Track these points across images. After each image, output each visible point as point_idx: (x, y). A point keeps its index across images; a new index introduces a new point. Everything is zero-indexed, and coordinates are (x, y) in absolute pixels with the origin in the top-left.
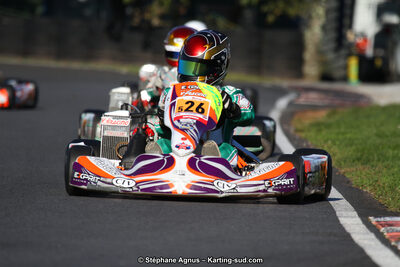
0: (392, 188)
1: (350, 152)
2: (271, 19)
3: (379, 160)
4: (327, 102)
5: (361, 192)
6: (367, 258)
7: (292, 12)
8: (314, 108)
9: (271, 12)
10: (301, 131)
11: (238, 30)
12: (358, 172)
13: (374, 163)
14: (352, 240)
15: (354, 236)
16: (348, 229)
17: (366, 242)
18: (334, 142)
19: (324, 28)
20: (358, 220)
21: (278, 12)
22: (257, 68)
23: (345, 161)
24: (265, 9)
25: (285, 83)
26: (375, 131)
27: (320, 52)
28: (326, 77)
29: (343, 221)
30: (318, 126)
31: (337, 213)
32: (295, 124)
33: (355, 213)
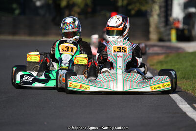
2: (133, 12)
3: (193, 77)
4: (163, 51)
5: (187, 93)
8: (158, 54)
9: (133, 9)
10: (153, 65)
12: (184, 84)
13: (191, 79)
14: (187, 115)
15: (187, 113)
16: (184, 110)
17: (194, 116)
19: (159, 15)
20: (188, 106)
21: (136, 9)
24: (130, 7)
26: (189, 64)
27: (157, 28)
28: (161, 40)
29: (181, 106)
31: (178, 103)
33: (186, 103)
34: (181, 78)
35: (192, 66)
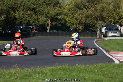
0: (109, 49)
1: (104, 45)
7: (96, 30)
11: (90, 32)
22: (92, 37)
25: (95, 38)
30: (100, 42)
32: (97, 42)
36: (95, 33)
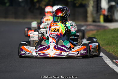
2: (77, 5)
3: (114, 44)
5: (110, 53)
6: (115, 72)
7: (84, 2)
8: (92, 30)
12: (108, 48)
13: (112, 45)
14: (110, 67)
16: (108, 64)
17: (114, 67)
18: (100, 40)
19: (93, 7)
20: (110, 61)
21: (79, 2)
23: (104, 45)
24: (76, 2)
25: (83, 23)
26: (111, 36)
27: (92, 14)
28: (94, 21)
29: (106, 61)
31: (104, 59)
33: (109, 59)
34: (106, 45)
35: (113, 37)
36: (81, 10)
